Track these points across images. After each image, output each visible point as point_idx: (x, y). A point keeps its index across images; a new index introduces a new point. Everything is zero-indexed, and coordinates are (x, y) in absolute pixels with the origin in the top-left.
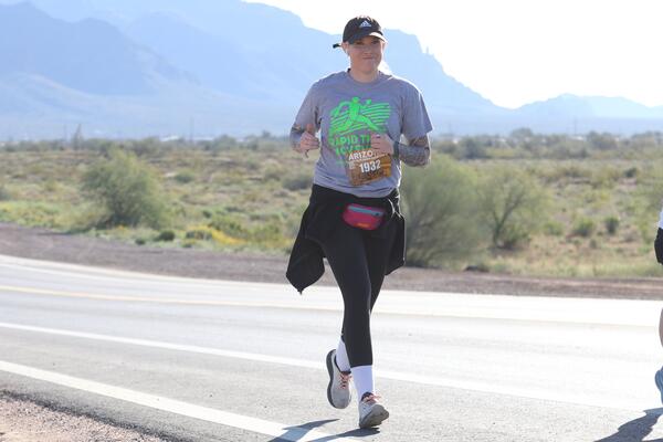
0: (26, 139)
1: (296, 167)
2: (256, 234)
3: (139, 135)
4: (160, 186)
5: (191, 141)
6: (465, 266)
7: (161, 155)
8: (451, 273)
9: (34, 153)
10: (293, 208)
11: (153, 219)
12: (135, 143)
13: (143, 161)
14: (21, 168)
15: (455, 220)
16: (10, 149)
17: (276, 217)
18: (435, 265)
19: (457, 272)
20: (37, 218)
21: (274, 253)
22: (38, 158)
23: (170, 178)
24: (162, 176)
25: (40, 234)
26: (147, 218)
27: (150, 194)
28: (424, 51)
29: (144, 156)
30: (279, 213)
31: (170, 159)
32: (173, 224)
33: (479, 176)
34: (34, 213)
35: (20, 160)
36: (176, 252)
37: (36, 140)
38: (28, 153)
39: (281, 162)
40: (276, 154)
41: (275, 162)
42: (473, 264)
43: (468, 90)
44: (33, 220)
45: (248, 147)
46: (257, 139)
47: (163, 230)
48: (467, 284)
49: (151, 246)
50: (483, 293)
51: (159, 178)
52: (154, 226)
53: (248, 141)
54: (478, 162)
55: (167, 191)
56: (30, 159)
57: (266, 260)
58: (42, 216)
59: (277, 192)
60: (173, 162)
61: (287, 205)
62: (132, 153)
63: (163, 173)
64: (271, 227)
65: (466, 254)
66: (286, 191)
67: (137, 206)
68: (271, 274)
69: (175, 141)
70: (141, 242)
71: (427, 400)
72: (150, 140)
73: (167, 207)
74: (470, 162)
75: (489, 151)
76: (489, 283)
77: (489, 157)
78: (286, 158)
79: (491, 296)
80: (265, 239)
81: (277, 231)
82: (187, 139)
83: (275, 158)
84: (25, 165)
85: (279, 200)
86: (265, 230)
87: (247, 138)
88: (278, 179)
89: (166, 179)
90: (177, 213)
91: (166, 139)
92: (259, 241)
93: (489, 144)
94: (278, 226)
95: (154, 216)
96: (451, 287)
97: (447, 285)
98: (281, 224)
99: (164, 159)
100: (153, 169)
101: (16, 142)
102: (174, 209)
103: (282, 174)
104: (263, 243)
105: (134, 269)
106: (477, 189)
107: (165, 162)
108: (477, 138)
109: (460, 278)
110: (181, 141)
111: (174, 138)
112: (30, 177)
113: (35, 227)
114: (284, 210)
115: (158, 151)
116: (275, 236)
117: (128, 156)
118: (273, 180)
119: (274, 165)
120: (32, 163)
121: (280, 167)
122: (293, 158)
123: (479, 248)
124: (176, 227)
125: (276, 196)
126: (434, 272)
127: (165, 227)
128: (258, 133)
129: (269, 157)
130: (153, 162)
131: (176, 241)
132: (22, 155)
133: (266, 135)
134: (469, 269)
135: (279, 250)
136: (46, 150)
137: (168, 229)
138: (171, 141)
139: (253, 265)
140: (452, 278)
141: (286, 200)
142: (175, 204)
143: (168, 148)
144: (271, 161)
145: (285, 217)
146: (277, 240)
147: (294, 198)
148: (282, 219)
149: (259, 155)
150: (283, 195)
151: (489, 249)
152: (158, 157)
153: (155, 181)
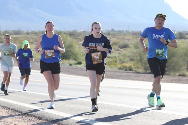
0: (34, 30)
1: (122, 41)
2: (109, 63)
3: (71, 29)
4: (77, 47)
5: (88, 32)
6: (178, 74)
7: (78, 36)
8: (173, 77)
9: (36, 35)
10: (121, 54)
11: (75, 57)
12: (69, 32)
13: (72, 38)
14: (31, 40)
15: (175, 59)
16: (28, 34)
17: (115, 57)
18: (168, 74)
19: (175, 76)
20: (37, 56)
21: (115, 69)
22: (37, 37)
23: (81, 44)
24: (78, 43)
25: (37, 62)
26: (73, 57)
27: (74, 49)
28: (166, 3)
29: (72, 36)
30: (117, 56)
31: (81, 37)
32: (81, 59)
33: (183, 44)
34: (36, 55)
35: (31, 37)
36: (82, 68)
37: (37, 31)
38: (34, 35)
39: (117, 39)
40: (116, 36)
41: (116, 39)
42: (181, 74)
43: (180, 16)
44: (35, 57)
45: (107, 34)
46: (110, 31)
47: (78, 61)
48: (178, 80)
49: (74, 66)
50: (184, 83)
51: (77, 44)
52: (75, 59)
53: (107, 32)
54: (183, 40)
55: (80, 48)
56: (34, 37)
57: (112, 71)
58: (38, 56)
59: (116, 49)
60: (82, 39)
61: (119, 53)
62: (68, 35)
63: (79, 42)
64: (114, 61)
65: (179, 70)
66: (119, 48)
67: (69, 53)
68: (114, 76)
69: (83, 32)
70: (71, 65)
71: (164, 118)
72: (74, 31)
73: (80, 53)
74: (180, 40)
75: (187, 36)
76: (186, 80)
77: (187, 38)
78: (119, 38)
79: (186, 84)
80: (112, 64)
81: (116, 62)
82: (86, 31)
83: (115, 38)
84: (33, 39)
85: (117, 51)
86: (112, 61)
87: (106, 31)
88: (116, 45)
89: (79, 44)
90: (83, 55)
91: (79, 31)
92: (110, 65)
93: (187, 34)
94: (116, 60)
95: (75, 56)
96: (173, 81)
97: (172, 80)
98: (117, 59)
99: (79, 37)
100: (75, 40)
101: (30, 31)
102: (82, 54)
103: (118, 43)
104: (111, 66)
105: (69, 74)
106: (182, 49)
107: (79, 39)
108: (183, 32)
109: (176, 78)
110: (85, 32)
111: (82, 31)
112: (34, 43)
113: (36, 59)
114: (118, 55)
115: (77, 35)
116: (115, 64)
117: (67, 36)
118: (115, 45)
119: (115, 40)
120: (35, 38)
121: (117, 40)
122: (121, 38)
123: (183, 68)
124: (82, 60)
125: (116, 50)
126: (168, 76)
127: (79, 60)
128: (110, 29)
129: (114, 37)
130: (75, 38)
131: (82, 64)
132: (32, 35)
133: (113, 30)
134: (179, 75)
135: (116, 68)
136: (40, 34)
137: (80, 61)
138: (81, 32)
139: (108, 73)
140: (174, 78)
141: (119, 52)
142: (82, 52)
143: (80, 34)
144: (114, 39)
145: (119, 57)
146: (115, 65)
147: (122, 51)
148: (118, 58)
149: (110, 36)
150: (118, 50)
151: (186, 69)
152: (77, 37)
153: (76, 44)
